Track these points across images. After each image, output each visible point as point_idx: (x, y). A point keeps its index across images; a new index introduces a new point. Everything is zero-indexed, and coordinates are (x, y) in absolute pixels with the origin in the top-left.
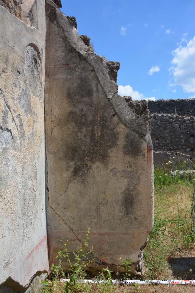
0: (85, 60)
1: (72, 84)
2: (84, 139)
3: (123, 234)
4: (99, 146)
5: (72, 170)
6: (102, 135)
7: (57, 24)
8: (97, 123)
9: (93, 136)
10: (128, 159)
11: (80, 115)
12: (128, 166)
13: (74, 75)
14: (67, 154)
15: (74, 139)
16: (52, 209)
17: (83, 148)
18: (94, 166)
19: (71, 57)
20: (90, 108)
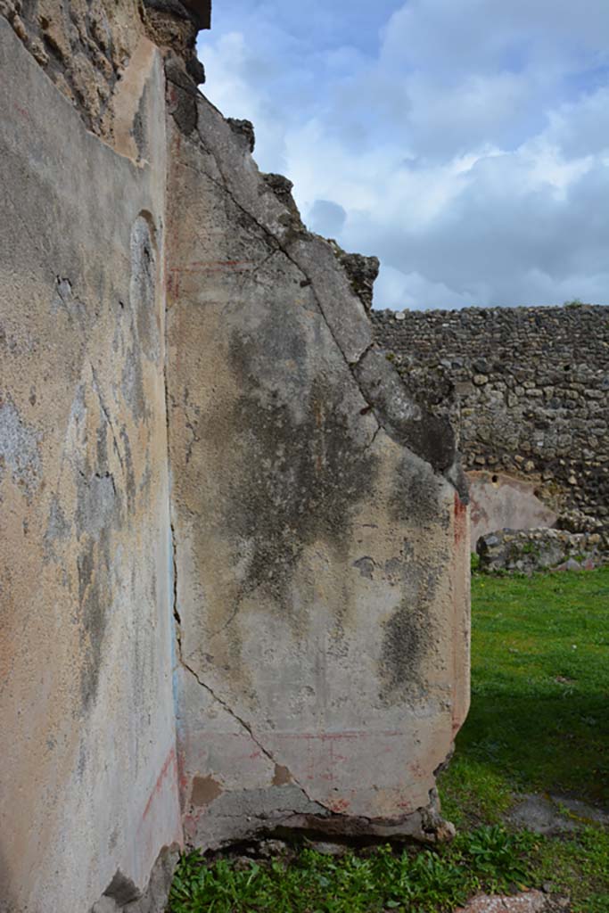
0: (285, 252)
1: (247, 320)
2: (282, 477)
3: (387, 734)
4: (323, 495)
5: (244, 562)
6: (332, 465)
7: (200, 143)
8: (318, 431)
9: (305, 468)
10: (403, 530)
11: (270, 408)
12: (403, 549)
13: (253, 294)
14: (233, 519)
15: (254, 477)
16: (190, 673)
17: (278, 501)
18: (309, 552)
19: (242, 241)
20: (298, 391)
